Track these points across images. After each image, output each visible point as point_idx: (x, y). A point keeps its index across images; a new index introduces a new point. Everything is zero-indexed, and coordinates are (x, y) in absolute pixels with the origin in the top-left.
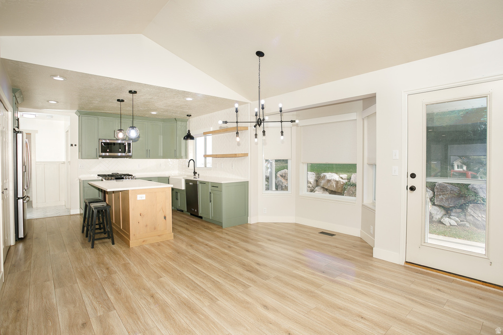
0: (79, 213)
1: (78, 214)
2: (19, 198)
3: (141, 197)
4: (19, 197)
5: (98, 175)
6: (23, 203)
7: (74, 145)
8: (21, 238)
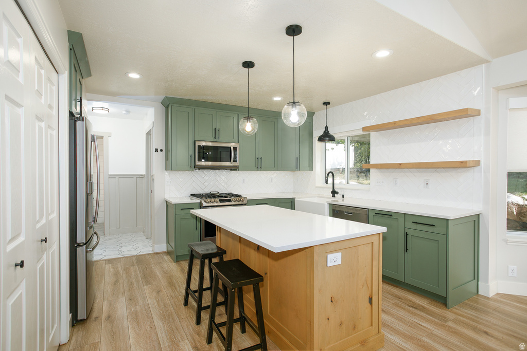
0: (165, 250)
1: (164, 253)
2: (79, 245)
3: (335, 259)
4: (78, 241)
5: (192, 195)
6: (87, 252)
7: (159, 150)
8: (83, 321)
